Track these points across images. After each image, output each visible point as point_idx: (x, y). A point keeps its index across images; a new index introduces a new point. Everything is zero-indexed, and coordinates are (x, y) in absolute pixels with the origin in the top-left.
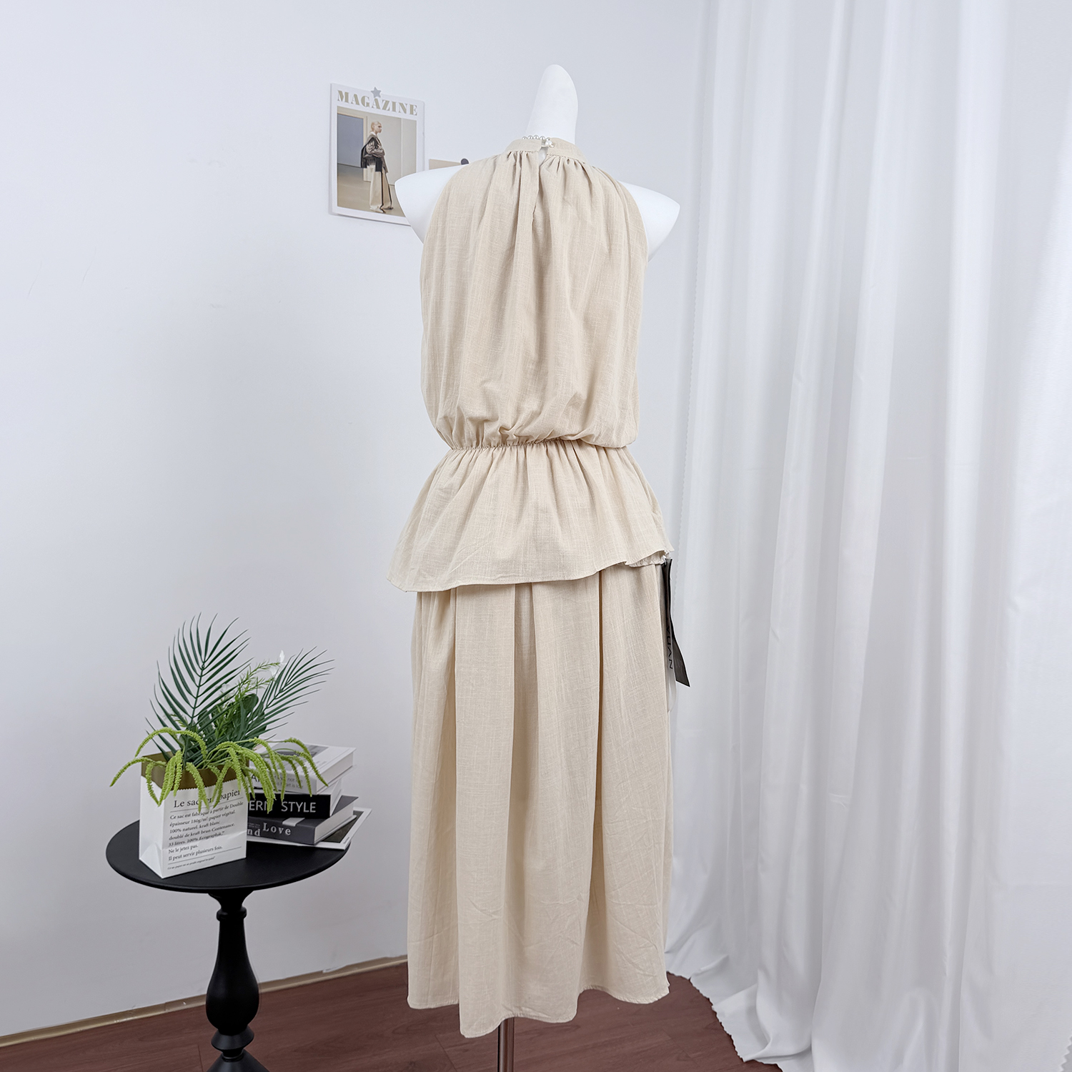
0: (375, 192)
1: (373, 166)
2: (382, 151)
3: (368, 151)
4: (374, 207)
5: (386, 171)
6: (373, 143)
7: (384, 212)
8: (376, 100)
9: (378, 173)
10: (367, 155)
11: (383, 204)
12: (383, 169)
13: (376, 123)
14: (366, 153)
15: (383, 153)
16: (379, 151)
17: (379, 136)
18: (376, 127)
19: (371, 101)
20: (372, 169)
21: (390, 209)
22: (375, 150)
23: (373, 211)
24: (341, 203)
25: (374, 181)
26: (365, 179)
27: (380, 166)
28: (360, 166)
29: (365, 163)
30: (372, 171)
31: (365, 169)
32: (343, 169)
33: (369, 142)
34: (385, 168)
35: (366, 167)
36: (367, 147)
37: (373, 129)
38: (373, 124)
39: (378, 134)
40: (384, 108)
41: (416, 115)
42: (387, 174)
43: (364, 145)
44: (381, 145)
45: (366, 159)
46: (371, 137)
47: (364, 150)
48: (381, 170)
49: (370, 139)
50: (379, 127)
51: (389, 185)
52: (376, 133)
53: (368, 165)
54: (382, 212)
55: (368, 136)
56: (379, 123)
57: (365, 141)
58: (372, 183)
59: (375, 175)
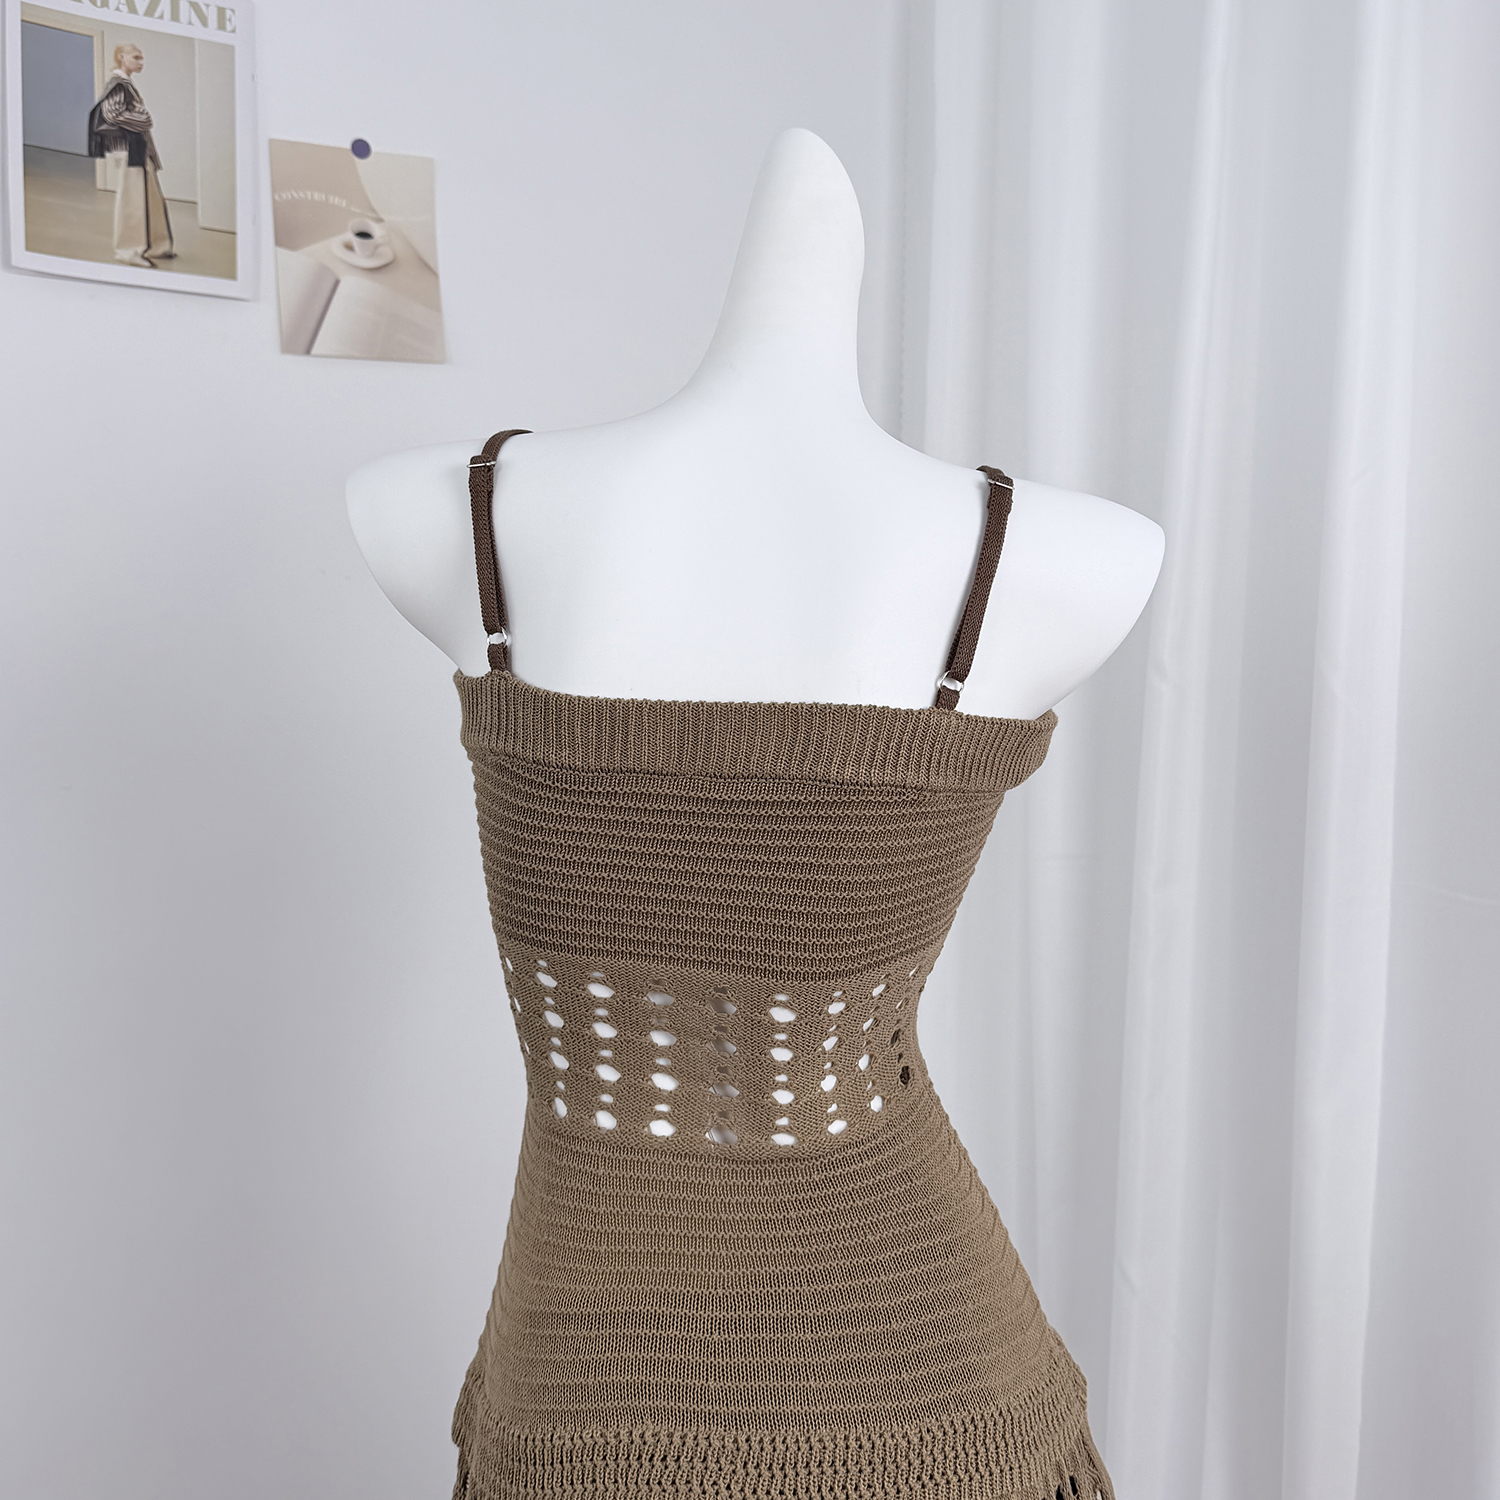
0: (127, 217)
1: (122, 155)
2: (144, 117)
3: (108, 116)
4: (125, 254)
5: (157, 166)
6: (120, 97)
7: (153, 266)
9: (136, 172)
10: (104, 127)
11: (149, 246)
12: (149, 162)
13: (128, 49)
14: (103, 121)
15: (148, 123)
16: (136, 116)
17: (137, 81)
18: (128, 59)
20: (117, 162)
21: (169, 256)
22: (127, 115)
23: (122, 262)
24: (33, 244)
25: (126, 190)
26: (100, 184)
27: (140, 151)
28: (85, 152)
29: (99, 145)
30: (118, 166)
31: (99, 161)
32: (37, 158)
33: (110, 94)
34: (154, 159)
35: (102, 156)
36: (106, 106)
37: (120, 64)
38: (119, 51)
39: (134, 74)
40: (150, 12)
41: (233, 31)
42: (159, 173)
43: (97, 101)
44: (141, 102)
45: (102, 135)
46: (113, 85)
47: (96, 114)
48: (142, 164)
49: (111, 87)
50: (137, 58)
51: (164, 200)
52: (129, 72)
53: (109, 150)
54: (147, 264)
55: (107, 80)
56: (135, 48)
57: (99, 93)
58: (118, 196)
59: (126, 176)
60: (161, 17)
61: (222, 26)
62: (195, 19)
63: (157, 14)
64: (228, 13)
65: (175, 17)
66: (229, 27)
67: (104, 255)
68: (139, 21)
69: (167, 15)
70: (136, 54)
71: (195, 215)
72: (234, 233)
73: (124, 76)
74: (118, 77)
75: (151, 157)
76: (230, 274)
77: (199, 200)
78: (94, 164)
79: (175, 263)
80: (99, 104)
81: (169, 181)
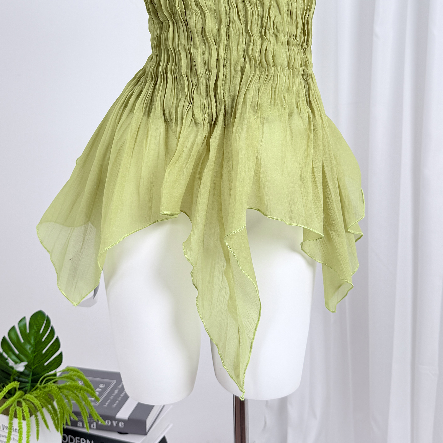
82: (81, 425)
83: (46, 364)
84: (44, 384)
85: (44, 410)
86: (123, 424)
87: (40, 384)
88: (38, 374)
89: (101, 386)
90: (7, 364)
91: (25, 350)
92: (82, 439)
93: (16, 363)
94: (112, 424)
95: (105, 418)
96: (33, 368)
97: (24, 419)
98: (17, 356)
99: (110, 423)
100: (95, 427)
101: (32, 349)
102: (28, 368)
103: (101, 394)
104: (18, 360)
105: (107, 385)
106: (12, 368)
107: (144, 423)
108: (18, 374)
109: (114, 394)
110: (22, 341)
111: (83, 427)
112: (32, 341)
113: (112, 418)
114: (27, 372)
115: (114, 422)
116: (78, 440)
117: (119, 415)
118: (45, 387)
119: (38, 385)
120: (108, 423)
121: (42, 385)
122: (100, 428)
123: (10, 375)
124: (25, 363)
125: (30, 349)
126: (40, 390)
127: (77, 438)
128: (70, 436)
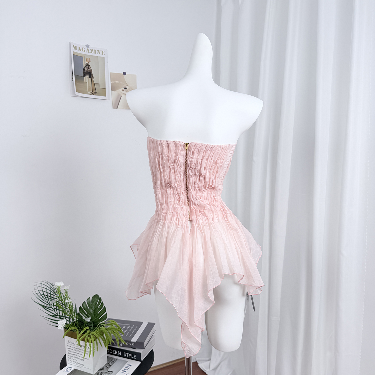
0: (89, 86)
1: (88, 76)
3: (86, 70)
4: (89, 93)
5: (93, 78)
6: (87, 67)
7: (93, 94)
8: (88, 49)
9: (90, 79)
10: (85, 72)
12: (92, 77)
13: (88, 58)
14: (85, 71)
15: (92, 71)
16: (90, 70)
17: (90, 64)
18: (88, 60)
19: (86, 50)
20: (87, 77)
21: (95, 93)
22: (88, 70)
23: (88, 94)
24: (77, 91)
26: (85, 81)
27: (91, 76)
28: (83, 76)
29: (84, 75)
30: (87, 78)
31: (84, 77)
32: (77, 77)
33: (86, 66)
35: (85, 76)
36: (85, 68)
37: (87, 61)
38: (87, 59)
39: (89, 63)
40: (91, 52)
41: (104, 55)
42: (93, 79)
43: (84, 67)
44: (90, 67)
45: (85, 73)
46: (86, 64)
47: (84, 69)
48: (91, 78)
49: (86, 65)
50: (90, 60)
51: (94, 83)
52: (88, 62)
53: (86, 76)
54: (92, 94)
55: (85, 64)
56: (89, 58)
57: (84, 66)
58: (88, 83)
59: (89, 80)
60: (93, 53)
61: (102, 54)
62: (98, 53)
63: (92, 53)
64: (103, 52)
65: (95, 53)
66: (104, 54)
67: (86, 93)
68: (90, 54)
69: (94, 53)
70: (89, 59)
71: (99, 86)
72: (105, 89)
73: (88, 63)
74: (87, 63)
75: (92, 76)
76: (105, 96)
77: (100, 83)
78: (84, 78)
79: (96, 94)
80: (84, 68)
81: (95, 80)
82: (115, 345)
83: (99, 318)
84: (100, 327)
85: (100, 338)
86: (134, 344)
87: (98, 328)
88: (96, 323)
89: (124, 327)
90: (82, 318)
91: (90, 312)
92: (115, 351)
93: (86, 318)
94: (129, 344)
95: (126, 341)
96: (94, 320)
97: (92, 342)
98: (87, 315)
99: (128, 344)
100: (121, 346)
101: (93, 312)
102: (91, 320)
103: (124, 331)
104: (87, 317)
105: (127, 327)
106: (85, 320)
107: (143, 344)
108: (87, 323)
109: (130, 331)
110: (89, 308)
111: (116, 346)
112: (93, 308)
113: (129, 342)
114: (91, 322)
115: (130, 343)
116: (114, 351)
117: (132, 340)
118: (100, 329)
119: (97, 328)
120: (127, 344)
121: (99, 328)
122: (124, 346)
123: (84, 323)
124: (90, 318)
125: (92, 312)
126: (98, 330)
127: (113, 350)
128: (110, 350)
